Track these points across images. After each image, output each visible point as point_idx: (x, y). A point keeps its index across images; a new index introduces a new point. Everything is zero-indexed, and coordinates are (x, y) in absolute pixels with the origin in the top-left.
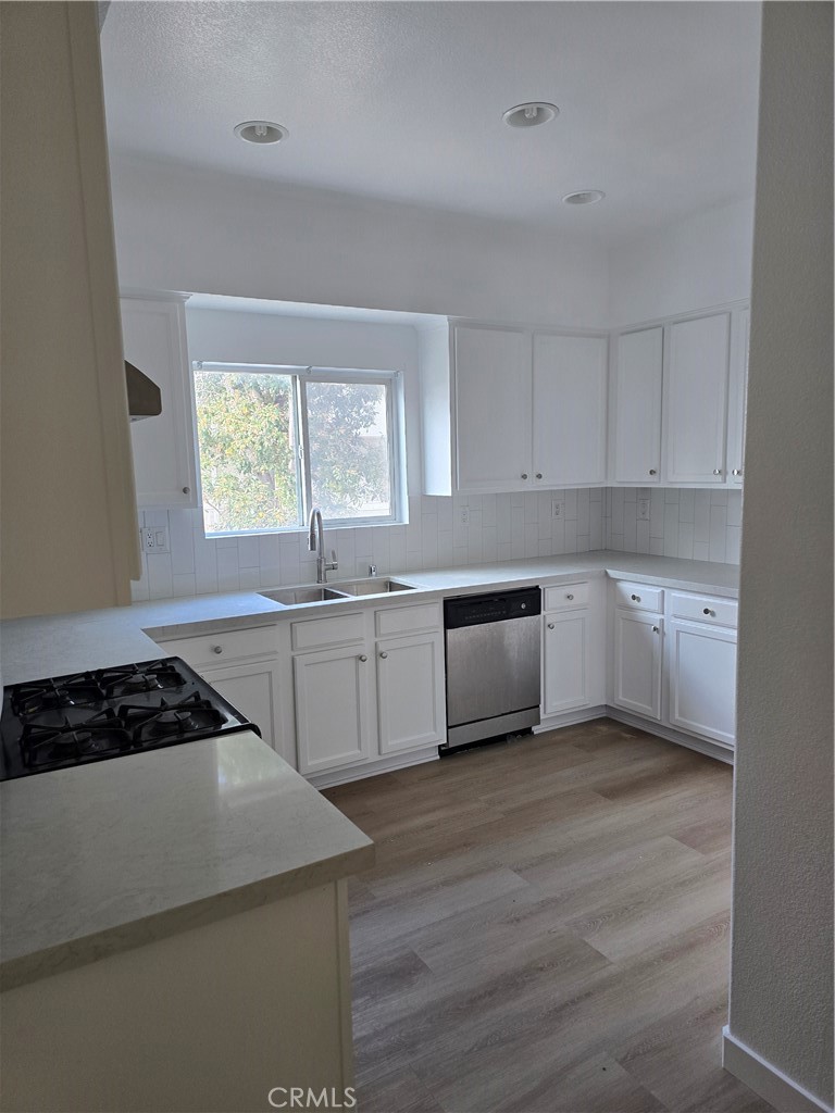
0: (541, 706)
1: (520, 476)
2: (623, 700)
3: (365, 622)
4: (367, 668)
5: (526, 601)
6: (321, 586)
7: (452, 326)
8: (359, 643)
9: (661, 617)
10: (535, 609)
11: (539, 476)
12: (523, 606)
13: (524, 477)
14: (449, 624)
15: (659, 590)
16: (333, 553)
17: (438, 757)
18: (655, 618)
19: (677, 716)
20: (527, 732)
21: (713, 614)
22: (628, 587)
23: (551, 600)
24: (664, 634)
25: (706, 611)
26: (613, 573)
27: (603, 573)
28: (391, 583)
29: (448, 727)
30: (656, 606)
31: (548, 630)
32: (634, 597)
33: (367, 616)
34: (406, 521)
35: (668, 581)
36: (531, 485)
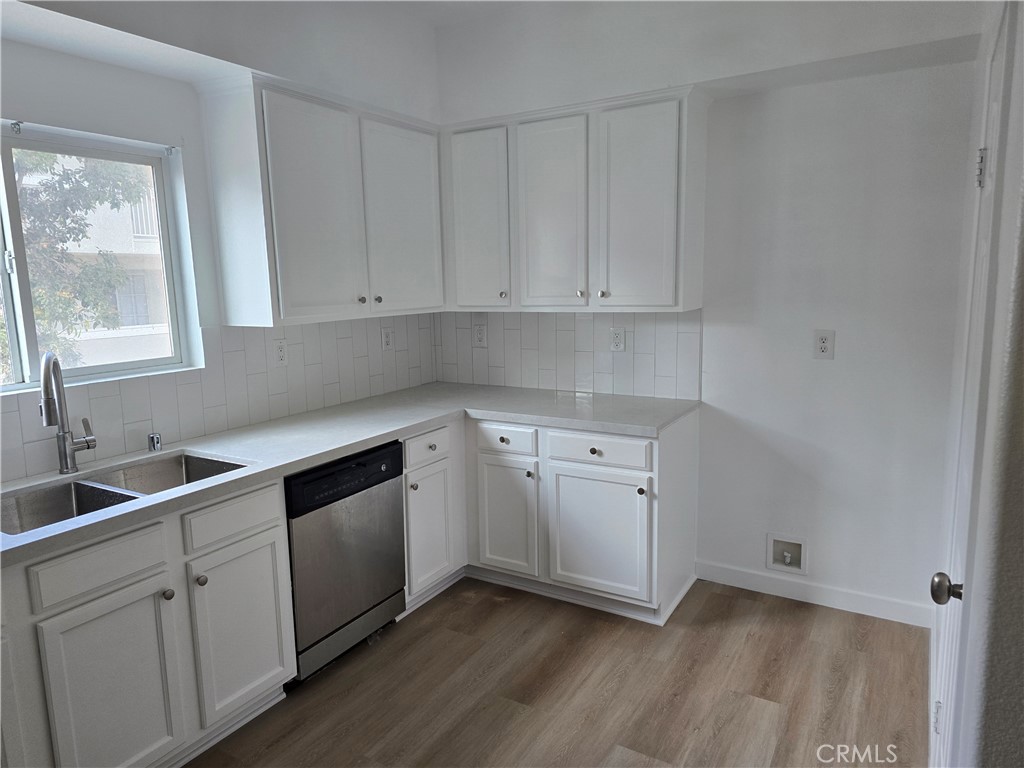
0: (406, 588)
1: (356, 300)
2: (493, 557)
3: (165, 537)
4: (174, 609)
5: (383, 461)
6: (69, 477)
7: (260, 86)
8: (160, 570)
9: (535, 459)
10: (397, 469)
11: (379, 300)
12: (383, 468)
13: (363, 300)
14: (293, 510)
15: (531, 430)
16: (86, 423)
17: (284, 695)
18: (528, 462)
19: (559, 571)
20: (391, 624)
21: (600, 454)
22: (494, 428)
23: (413, 454)
24: (539, 478)
25: (593, 451)
26: (473, 413)
27: (462, 414)
28: (188, 458)
29: (298, 654)
30: (529, 447)
31: (412, 492)
32: (502, 440)
33: (170, 525)
34: (202, 365)
35: (546, 419)
36: (370, 311)
